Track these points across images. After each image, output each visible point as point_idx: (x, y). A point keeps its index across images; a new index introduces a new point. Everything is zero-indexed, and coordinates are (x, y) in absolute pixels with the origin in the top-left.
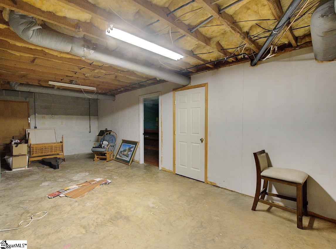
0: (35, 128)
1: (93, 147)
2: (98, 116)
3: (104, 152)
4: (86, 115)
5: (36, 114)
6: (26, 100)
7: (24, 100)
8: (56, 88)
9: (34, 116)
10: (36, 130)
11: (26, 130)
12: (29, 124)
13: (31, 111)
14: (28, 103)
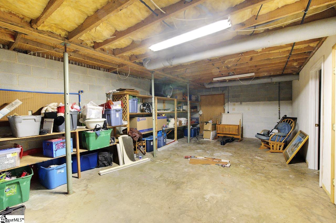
0: (228, 112)
1: (258, 134)
2: (292, 100)
3: (265, 140)
4: (275, 100)
5: (229, 102)
6: (223, 92)
7: (222, 93)
8: (227, 81)
9: (227, 103)
10: (228, 114)
11: (222, 114)
12: (224, 110)
13: (226, 100)
14: (224, 94)
